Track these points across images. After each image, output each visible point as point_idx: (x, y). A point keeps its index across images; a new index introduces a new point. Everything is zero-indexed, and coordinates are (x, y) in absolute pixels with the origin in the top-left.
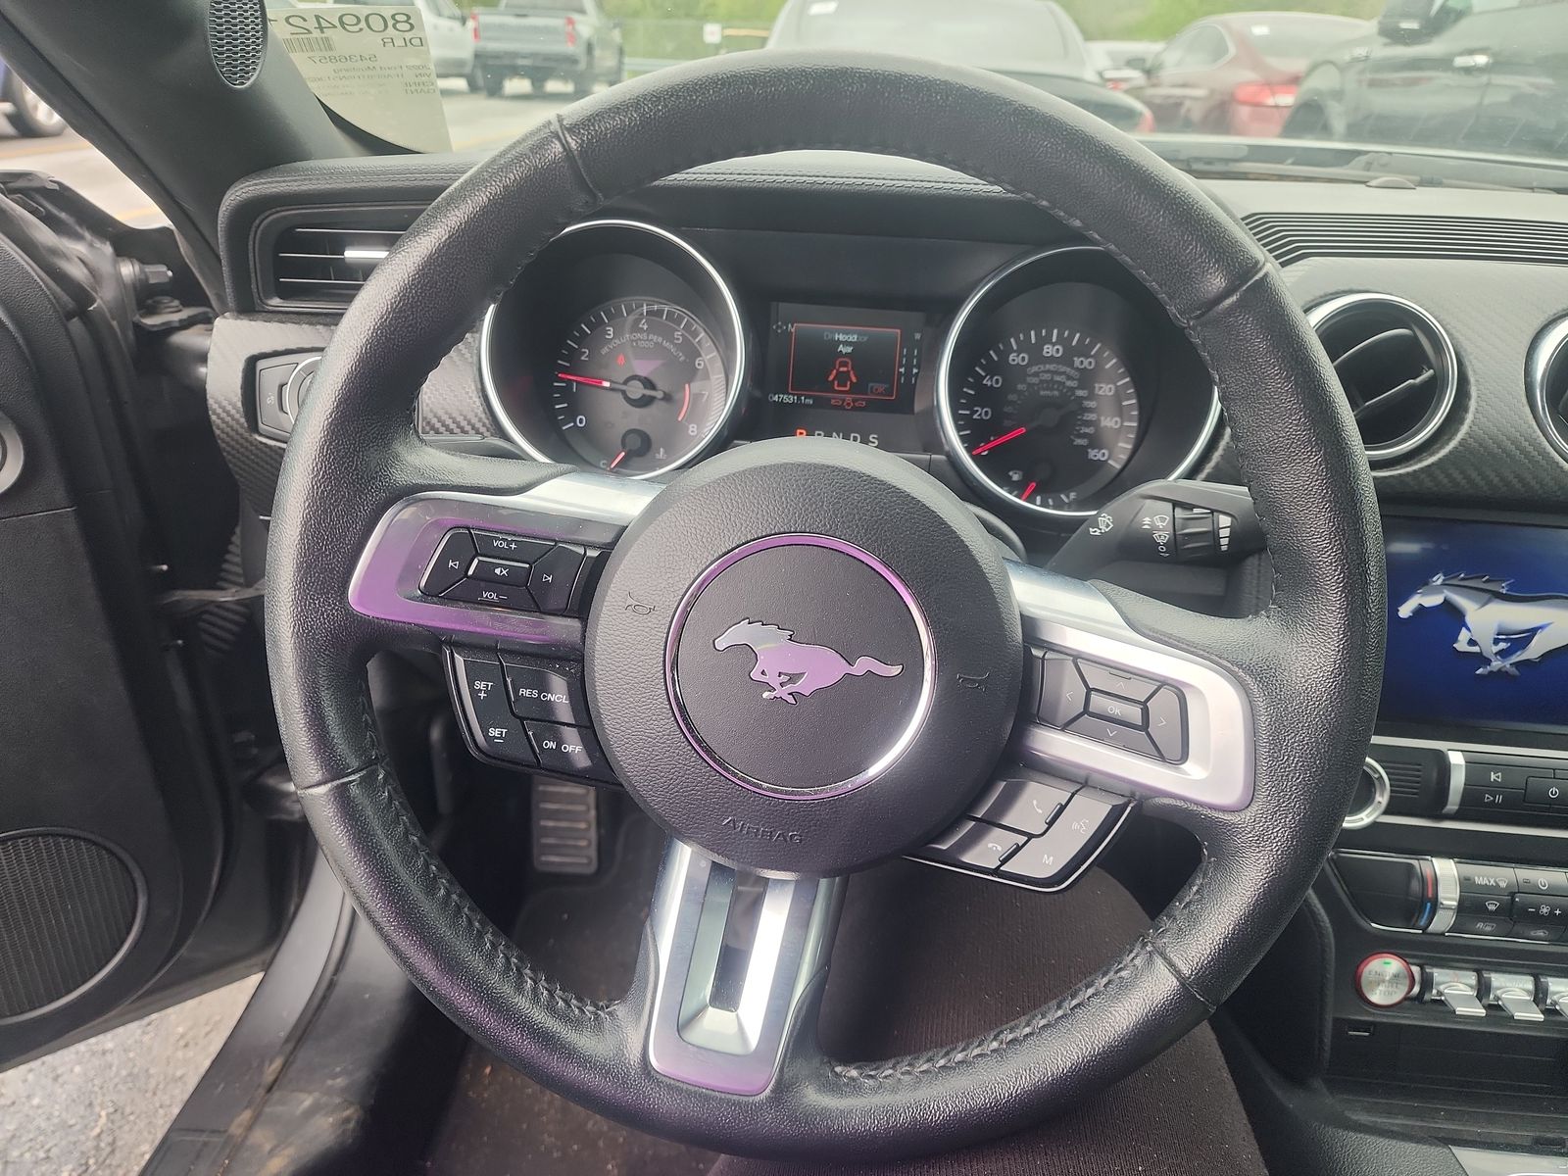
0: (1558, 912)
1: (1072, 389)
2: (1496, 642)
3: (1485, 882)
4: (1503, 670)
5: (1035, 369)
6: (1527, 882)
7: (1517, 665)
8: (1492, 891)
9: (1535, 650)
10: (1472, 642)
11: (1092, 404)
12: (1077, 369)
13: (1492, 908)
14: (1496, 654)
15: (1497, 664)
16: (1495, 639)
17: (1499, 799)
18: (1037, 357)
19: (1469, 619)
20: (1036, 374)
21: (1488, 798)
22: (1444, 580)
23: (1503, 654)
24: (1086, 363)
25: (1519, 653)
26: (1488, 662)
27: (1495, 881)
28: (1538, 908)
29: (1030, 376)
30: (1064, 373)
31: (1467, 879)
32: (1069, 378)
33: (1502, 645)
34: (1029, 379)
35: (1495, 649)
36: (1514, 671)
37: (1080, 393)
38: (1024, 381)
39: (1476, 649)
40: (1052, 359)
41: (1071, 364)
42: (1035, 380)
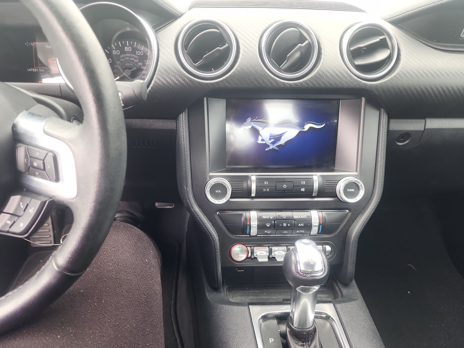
0: (289, 225)
1: (137, 63)
2: (270, 139)
3: (266, 217)
4: (274, 148)
5: (123, 56)
6: (279, 216)
7: (277, 146)
8: (269, 220)
9: (282, 142)
10: (263, 140)
11: (145, 68)
12: (138, 55)
13: (268, 226)
14: (271, 143)
15: (271, 147)
16: (270, 138)
17: (268, 190)
18: (123, 52)
19: (260, 132)
20: (123, 58)
21: (264, 190)
22: (251, 120)
23: (273, 143)
24: (140, 53)
25: (278, 142)
26: (268, 146)
27: (269, 217)
28: (283, 224)
29: (121, 58)
30: (133, 57)
31: (260, 217)
32: (135, 59)
33: (272, 140)
34: (121, 60)
35: (270, 142)
36: (277, 148)
37: (140, 64)
38: (119, 60)
39: (264, 142)
40: (128, 52)
41: (135, 54)
42: (123, 60)
